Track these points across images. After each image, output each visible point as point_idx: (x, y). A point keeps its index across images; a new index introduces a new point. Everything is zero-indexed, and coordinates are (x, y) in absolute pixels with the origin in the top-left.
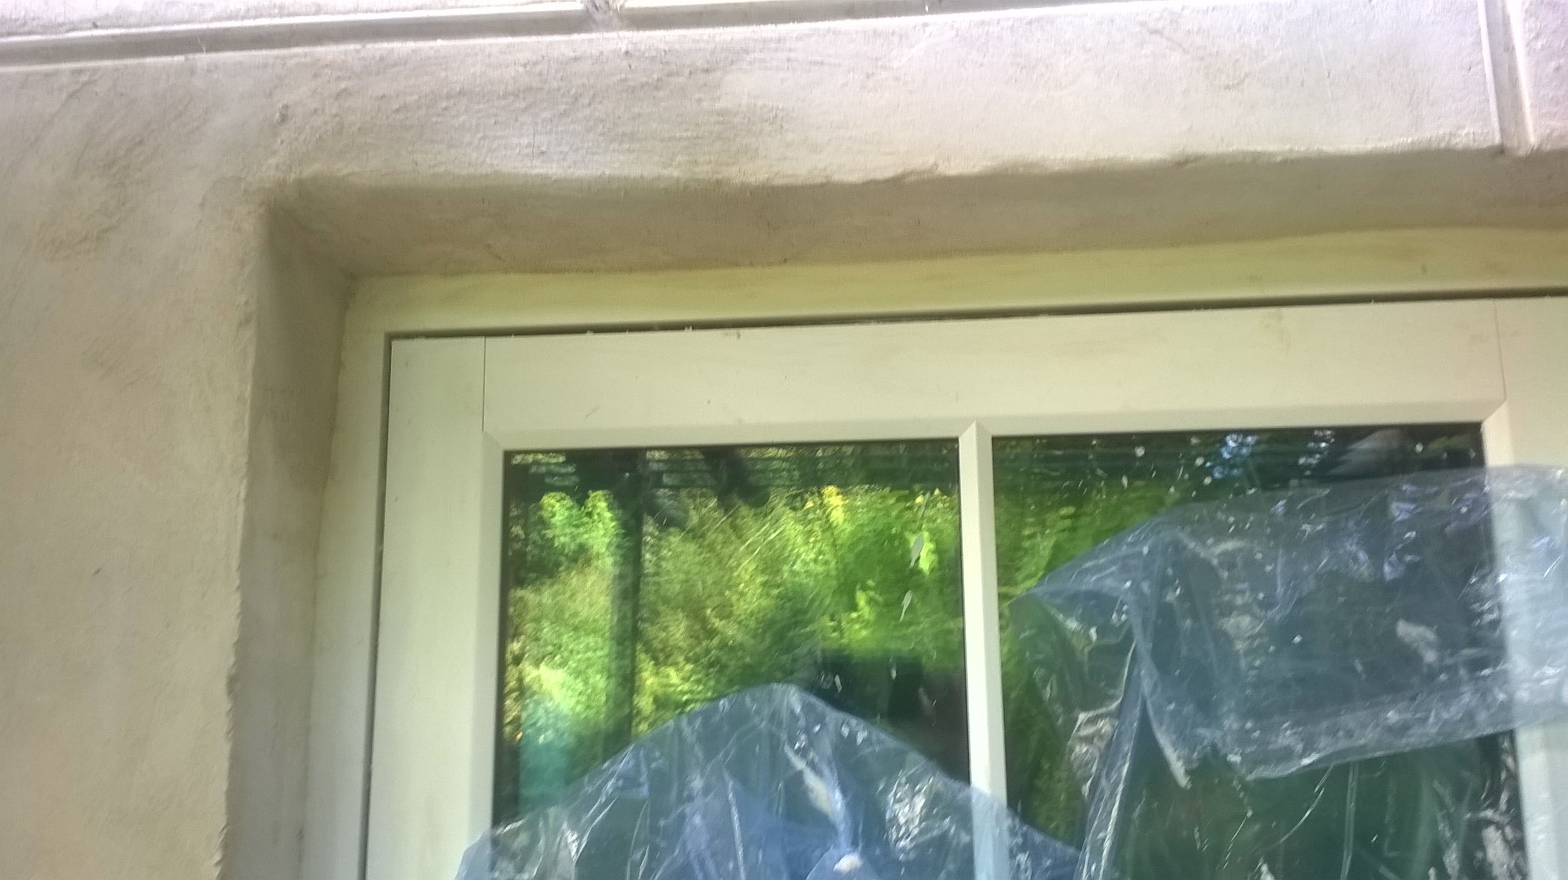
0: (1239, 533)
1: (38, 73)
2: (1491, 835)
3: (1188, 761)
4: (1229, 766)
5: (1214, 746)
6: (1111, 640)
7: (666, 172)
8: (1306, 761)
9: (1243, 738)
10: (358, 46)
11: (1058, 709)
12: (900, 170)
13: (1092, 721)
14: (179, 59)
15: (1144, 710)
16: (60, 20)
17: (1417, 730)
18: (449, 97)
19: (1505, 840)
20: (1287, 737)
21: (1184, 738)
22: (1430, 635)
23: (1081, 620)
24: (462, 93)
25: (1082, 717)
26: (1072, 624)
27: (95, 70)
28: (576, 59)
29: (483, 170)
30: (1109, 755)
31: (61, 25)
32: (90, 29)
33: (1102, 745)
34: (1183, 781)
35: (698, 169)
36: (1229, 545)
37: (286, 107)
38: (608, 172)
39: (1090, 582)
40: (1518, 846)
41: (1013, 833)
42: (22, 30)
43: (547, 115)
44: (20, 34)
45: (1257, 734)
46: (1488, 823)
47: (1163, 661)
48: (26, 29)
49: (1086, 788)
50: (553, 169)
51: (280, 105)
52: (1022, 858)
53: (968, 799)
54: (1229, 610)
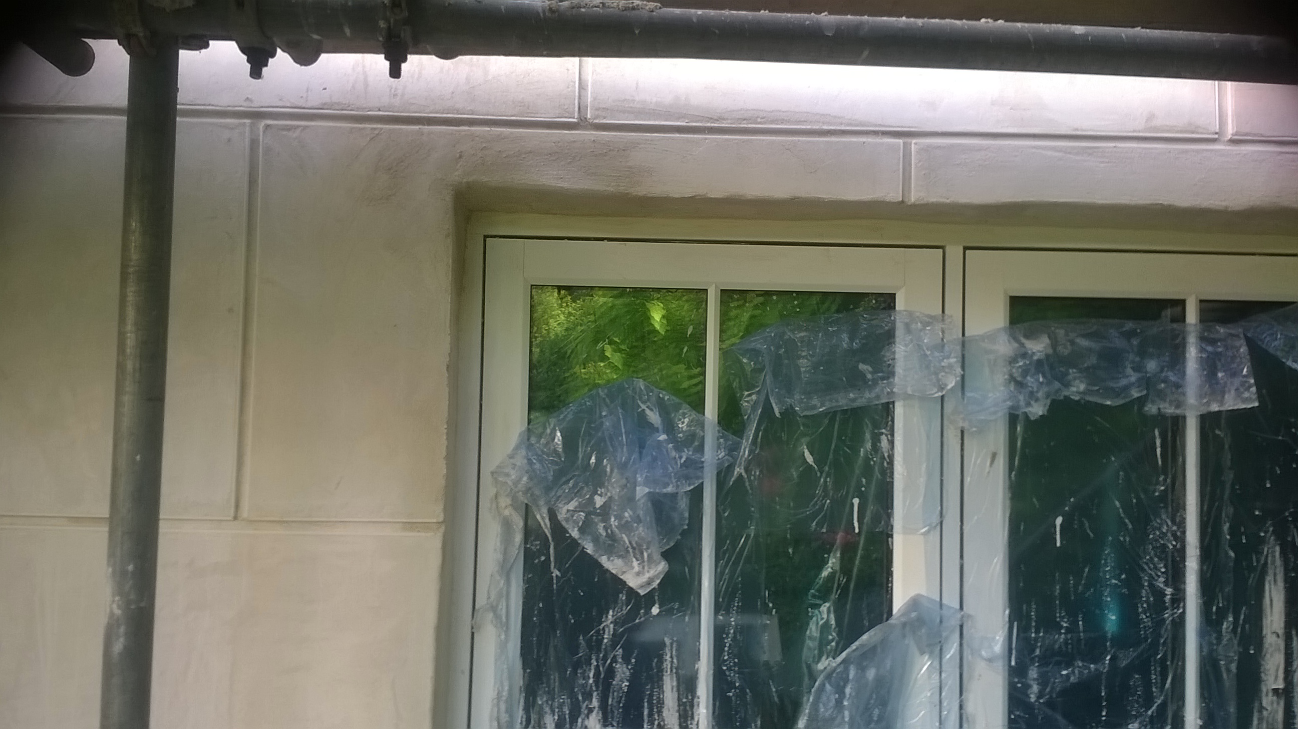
0: (806, 330)
1: (356, 128)
2: (883, 438)
3: (780, 409)
4: (795, 411)
5: (791, 405)
6: (759, 366)
7: (608, 189)
8: (821, 410)
9: (801, 401)
10: (489, 129)
11: (738, 390)
12: (694, 194)
13: (749, 395)
14: (417, 127)
15: (767, 391)
16: (364, 106)
17: (859, 400)
18: (525, 153)
19: (888, 440)
20: (815, 401)
21: (780, 402)
22: (870, 369)
23: (748, 359)
24: (530, 152)
25: (746, 393)
26: (745, 361)
27: (381, 129)
28: (574, 141)
29: (539, 183)
30: (754, 407)
31: (365, 108)
32: (377, 111)
33: (752, 403)
34: (778, 415)
35: (620, 188)
36: (802, 334)
37: (461, 152)
38: (586, 187)
39: (753, 345)
40: (892, 443)
41: (719, 432)
42: (348, 108)
43: (563, 163)
44: (348, 110)
45: (805, 400)
46: (882, 433)
47: (775, 375)
48: (350, 108)
49: (746, 417)
50: (565, 185)
51: (459, 151)
52: (722, 440)
53: (704, 420)
54: (800, 357)
